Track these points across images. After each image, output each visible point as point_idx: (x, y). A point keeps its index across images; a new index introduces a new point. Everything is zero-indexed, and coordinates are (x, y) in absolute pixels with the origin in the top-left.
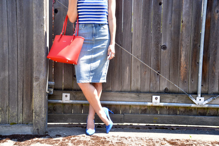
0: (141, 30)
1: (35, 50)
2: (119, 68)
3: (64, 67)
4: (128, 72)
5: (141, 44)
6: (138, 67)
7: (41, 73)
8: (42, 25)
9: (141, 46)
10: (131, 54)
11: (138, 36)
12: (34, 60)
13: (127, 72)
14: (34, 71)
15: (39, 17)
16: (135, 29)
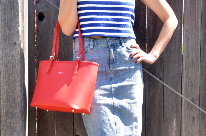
0: (200, 50)
1: (3, 89)
2: (159, 121)
3: (57, 120)
4: (175, 128)
5: (199, 76)
6: (194, 118)
7: (14, 131)
8: (15, 43)
9: (199, 80)
10: (181, 95)
11: (193, 61)
12: (2, 108)
13: (172, 129)
14: (2, 128)
15: (10, 28)
16: (187, 49)
